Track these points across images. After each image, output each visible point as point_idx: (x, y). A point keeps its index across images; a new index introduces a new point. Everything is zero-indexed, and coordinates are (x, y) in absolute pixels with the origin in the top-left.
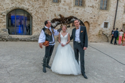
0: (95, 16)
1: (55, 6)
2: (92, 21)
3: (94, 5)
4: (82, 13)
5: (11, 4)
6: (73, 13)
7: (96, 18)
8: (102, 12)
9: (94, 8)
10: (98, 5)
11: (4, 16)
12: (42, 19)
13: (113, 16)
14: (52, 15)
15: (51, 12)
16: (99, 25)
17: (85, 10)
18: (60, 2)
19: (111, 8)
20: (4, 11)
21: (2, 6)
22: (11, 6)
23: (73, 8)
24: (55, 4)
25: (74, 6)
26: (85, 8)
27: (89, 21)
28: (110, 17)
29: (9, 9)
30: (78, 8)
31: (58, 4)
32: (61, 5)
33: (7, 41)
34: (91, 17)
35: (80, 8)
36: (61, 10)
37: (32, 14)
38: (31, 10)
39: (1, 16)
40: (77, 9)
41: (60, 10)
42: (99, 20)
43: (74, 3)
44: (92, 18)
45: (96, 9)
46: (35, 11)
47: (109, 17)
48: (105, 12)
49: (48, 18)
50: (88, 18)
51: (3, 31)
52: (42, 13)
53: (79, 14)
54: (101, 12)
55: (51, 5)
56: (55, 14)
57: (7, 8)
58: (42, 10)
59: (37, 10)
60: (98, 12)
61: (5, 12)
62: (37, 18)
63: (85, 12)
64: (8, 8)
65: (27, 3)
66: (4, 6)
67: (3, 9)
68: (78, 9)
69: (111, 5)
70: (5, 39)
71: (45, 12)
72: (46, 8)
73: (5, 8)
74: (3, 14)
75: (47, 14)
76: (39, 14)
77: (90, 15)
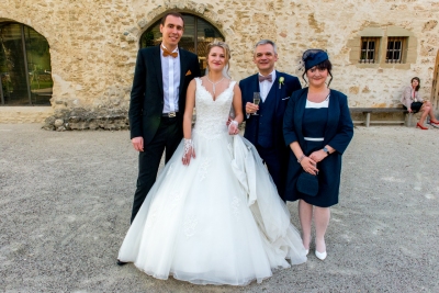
11: (131, 42)
14: (299, 21)
15: (296, 10)
20: (131, 26)
22: (151, 7)
37: (221, 26)
38: (220, 12)
39: (124, 45)
46: (232, 13)
49: (284, 35)
52: (259, 19)
56: (312, 16)
57: (140, 14)
58: (260, 7)
59: (242, 10)
61: (135, 29)
62: (240, 38)
64: (143, 15)
66: (130, 8)
67: (127, 20)
71: (271, 14)
73: (133, 16)
74: (127, 38)
75: (279, 21)
76: (248, 22)
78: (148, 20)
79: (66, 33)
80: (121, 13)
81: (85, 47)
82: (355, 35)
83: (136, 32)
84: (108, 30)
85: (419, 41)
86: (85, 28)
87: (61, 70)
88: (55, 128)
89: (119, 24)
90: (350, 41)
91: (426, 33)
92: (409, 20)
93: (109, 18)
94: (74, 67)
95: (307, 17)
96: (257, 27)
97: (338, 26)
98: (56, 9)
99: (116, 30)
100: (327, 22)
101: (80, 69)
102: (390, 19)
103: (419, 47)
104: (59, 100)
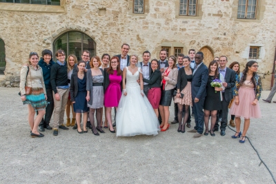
0: (225, 34)
1: (138, 20)
2: (219, 46)
3: (223, 12)
4: (196, 29)
5: (59, 24)
6: (174, 31)
7: (230, 38)
8: (243, 25)
9: (223, 17)
10: (233, 10)
11: (48, 44)
12: (112, 47)
13: (272, 32)
14: (132, 38)
15: (130, 32)
16: (237, 52)
17: (202, 22)
18: (148, 11)
19: (265, 13)
20: (48, 36)
22: (58, 28)
23: (174, 20)
24: (137, 16)
25: (176, 17)
26: (201, 19)
27: (211, 46)
28: (266, 34)
29: (56, 32)
30: (185, 20)
31: (142, 17)
32: (149, 17)
35: (190, 20)
36: (149, 28)
37: (94, 38)
38: (94, 31)
39: (44, 45)
40: (183, 22)
41: (147, 27)
42: (236, 42)
43: (175, 10)
44: (218, 38)
45: (228, 19)
46: (100, 32)
47: (261, 34)
48: (251, 23)
50: (210, 39)
52: (113, 36)
53: (187, 32)
54: (240, 23)
55: (129, 20)
56: (138, 36)
58: (113, 30)
59: (104, 31)
60: (234, 25)
62: (104, 44)
63: (201, 27)
64: (54, 31)
65: (85, 19)
66: (48, 27)
67: (46, 33)
68: (186, 22)
69: (266, 6)
71: (118, 34)
72: (120, 26)
73: (50, 31)
74: (46, 42)
75: (122, 37)
76: (107, 37)
77: (214, 32)
78: (57, 34)
79: (14, 38)
80: (43, 29)
81: (24, 46)
82: (158, 45)
83: (51, 39)
84: (36, 37)
86: (25, 36)
87: (11, 57)
88: (6, 86)
89: (42, 35)
90: (156, 48)
91: (191, 46)
92: (183, 40)
93: (37, 31)
94: (18, 55)
95: (136, 36)
96: (112, 39)
97: (150, 41)
98: (9, 25)
99: (40, 38)
100: (145, 39)
101: (21, 56)
102: (174, 39)
104: (9, 72)
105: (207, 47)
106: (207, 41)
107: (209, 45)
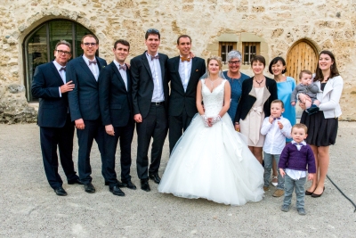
0: (338, 15)
2: (327, 38)
4: (283, 8)
5: (30, 7)
6: (242, 13)
7: (348, 22)
11: (12, 44)
14: (164, 27)
15: (160, 18)
20: (12, 31)
21: (8, 16)
22: (30, 14)
27: (313, 38)
29: (26, 22)
33: (16, 121)
34: (325, 20)
36: (195, 8)
37: (94, 31)
38: (93, 18)
39: (6, 46)
41: (191, 7)
44: (326, 24)
46: (104, 19)
50: (311, 25)
51: (8, 93)
52: (128, 25)
53: (267, 13)
56: (174, 23)
57: (21, 20)
58: (128, 14)
59: (113, 17)
61: (15, 33)
64: (23, 21)
66: (12, 14)
67: (10, 25)
70: (11, 116)
71: (138, 21)
72: (140, 6)
73: (15, 21)
74: (9, 40)
76: (117, 28)
77: (317, 13)
78: (27, 25)
80: (4, 18)
82: (213, 40)
83: (17, 35)
85: (269, 46)
89: (3, 28)
90: (209, 45)
91: (275, 39)
92: (259, 28)
95: (170, 24)
96: (126, 32)
97: (198, 32)
100: (188, 29)
102: (242, 27)
103: (270, 51)
105: (305, 41)
106: (306, 29)
107: (309, 36)
